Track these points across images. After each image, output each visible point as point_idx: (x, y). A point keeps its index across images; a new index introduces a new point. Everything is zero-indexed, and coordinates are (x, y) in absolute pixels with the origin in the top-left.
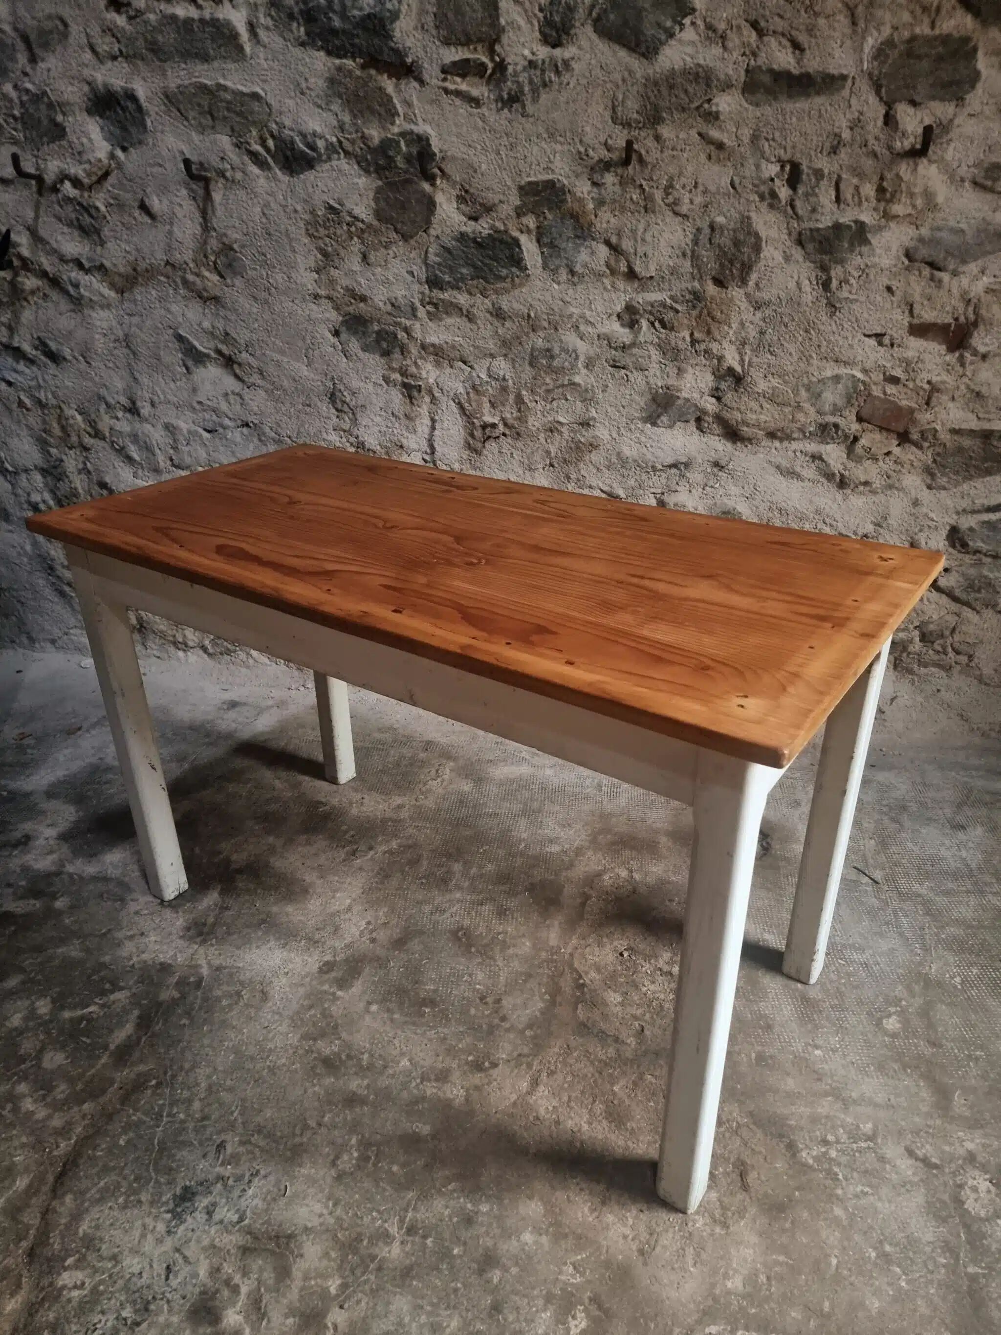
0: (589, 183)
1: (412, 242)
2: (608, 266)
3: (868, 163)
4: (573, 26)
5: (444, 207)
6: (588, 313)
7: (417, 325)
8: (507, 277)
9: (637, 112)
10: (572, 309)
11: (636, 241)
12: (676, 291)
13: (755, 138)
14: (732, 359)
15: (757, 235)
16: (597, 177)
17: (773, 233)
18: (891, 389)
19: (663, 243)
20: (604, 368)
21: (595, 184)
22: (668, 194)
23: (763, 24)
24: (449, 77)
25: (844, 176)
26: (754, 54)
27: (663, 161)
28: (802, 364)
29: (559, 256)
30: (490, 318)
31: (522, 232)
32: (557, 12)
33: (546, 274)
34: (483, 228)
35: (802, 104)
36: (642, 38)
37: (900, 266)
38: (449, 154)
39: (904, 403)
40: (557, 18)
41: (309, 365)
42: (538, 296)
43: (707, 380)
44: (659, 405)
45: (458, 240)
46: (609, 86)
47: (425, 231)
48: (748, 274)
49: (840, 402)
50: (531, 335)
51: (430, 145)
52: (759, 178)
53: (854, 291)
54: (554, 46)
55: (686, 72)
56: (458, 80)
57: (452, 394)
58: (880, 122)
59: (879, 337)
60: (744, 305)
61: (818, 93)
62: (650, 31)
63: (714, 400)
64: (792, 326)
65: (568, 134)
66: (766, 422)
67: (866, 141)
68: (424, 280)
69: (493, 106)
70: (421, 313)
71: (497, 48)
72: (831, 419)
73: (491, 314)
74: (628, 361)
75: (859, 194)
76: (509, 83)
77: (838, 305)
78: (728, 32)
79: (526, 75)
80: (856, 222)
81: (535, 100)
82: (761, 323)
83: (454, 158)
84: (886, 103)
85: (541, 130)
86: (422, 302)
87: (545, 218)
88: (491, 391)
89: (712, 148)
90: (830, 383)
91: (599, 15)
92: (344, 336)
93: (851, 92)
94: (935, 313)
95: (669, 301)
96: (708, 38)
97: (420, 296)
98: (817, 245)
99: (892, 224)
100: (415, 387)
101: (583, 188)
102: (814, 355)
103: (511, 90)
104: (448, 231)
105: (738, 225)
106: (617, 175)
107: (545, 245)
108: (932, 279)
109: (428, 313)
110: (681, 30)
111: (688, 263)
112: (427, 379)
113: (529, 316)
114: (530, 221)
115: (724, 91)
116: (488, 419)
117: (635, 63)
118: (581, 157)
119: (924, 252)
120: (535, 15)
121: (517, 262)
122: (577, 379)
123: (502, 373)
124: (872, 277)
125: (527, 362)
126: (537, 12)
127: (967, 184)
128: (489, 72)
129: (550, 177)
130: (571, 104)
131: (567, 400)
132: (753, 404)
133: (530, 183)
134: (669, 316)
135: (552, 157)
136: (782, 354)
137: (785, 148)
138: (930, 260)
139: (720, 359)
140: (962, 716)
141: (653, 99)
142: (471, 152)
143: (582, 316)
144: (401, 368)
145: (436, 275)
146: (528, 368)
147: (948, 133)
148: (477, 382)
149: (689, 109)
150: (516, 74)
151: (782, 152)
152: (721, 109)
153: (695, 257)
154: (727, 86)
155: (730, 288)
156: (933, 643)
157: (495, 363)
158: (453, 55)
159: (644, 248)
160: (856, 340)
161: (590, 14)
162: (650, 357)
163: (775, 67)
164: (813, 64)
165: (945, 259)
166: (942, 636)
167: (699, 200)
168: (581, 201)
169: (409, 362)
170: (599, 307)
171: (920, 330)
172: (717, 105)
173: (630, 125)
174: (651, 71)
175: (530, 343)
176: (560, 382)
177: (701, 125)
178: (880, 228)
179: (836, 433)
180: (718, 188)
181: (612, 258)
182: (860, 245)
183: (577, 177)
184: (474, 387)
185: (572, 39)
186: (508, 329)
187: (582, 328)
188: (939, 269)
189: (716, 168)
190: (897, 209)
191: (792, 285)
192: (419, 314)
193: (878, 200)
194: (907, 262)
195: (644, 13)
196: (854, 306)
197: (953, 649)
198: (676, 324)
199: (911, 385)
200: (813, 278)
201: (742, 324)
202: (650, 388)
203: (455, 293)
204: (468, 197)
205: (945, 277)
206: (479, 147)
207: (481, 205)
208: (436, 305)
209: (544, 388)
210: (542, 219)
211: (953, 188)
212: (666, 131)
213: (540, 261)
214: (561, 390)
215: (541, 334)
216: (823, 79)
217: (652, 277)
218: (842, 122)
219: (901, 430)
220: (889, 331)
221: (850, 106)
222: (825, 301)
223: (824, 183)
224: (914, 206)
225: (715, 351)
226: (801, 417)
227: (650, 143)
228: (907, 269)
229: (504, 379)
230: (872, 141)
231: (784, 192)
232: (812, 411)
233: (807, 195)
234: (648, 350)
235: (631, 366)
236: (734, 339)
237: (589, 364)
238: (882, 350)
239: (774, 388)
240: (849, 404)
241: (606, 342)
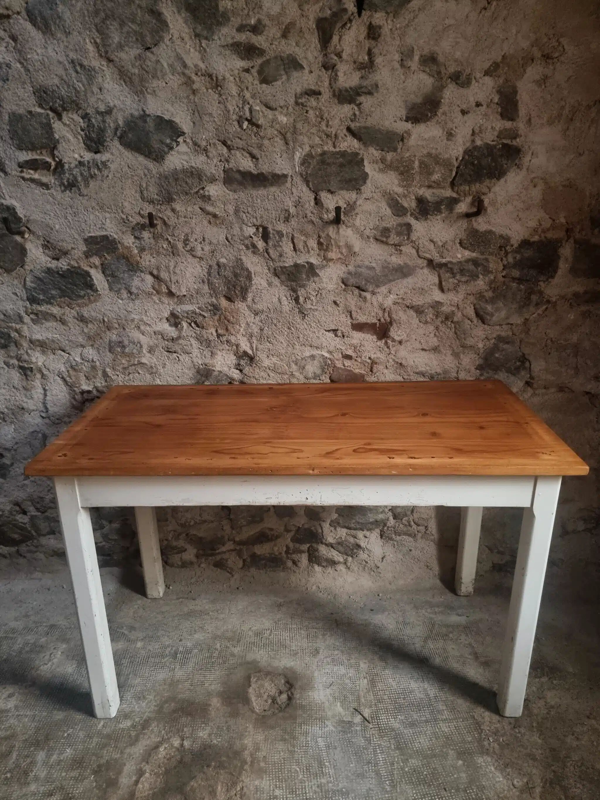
0: (133, 237)
1: (14, 274)
2: (154, 288)
3: (309, 228)
4: (105, 140)
5: (34, 251)
6: (145, 318)
7: (25, 328)
8: (85, 295)
9: (157, 195)
10: (133, 316)
11: (169, 272)
12: (202, 304)
13: (237, 211)
14: (245, 346)
15: (247, 269)
16: (137, 234)
17: (258, 269)
18: (347, 363)
19: (188, 275)
20: (161, 353)
21: (136, 238)
22: (186, 245)
23: (229, 143)
24: (25, 170)
25: (295, 235)
26: (227, 161)
27: (180, 224)
28: (289, 349)
29: (119, 282)
30: (77, 322)
31: (91, 267)
32: (93, 131)
33: (112, 294)
34: (63, 264)
35: (262, 192)
36: (152, 150)
37: (340, 288)
38: (31, 218)
39: (357, 371)
40: (94, 135)
42: (109, 308)
43: (232, 359)
44: (202, 375)
45: (46, 273)
46: (136, 178)
47: (22, 267)
48: (246, 294)
49: (319, 372)
50: (108, 332)
51: (17, 213)
52: (243, 235)
54: (96, 153)
55: (184, 171)
56: (32, 172)
57: (56, 372)
58: (312, 203)
59: (335, 331)
60: (247, 312)
61: (272, 185)
62: (156, 145)
63: (238, 372)
64: (279, 325)
65: (113, 207)
67: (306, 214)
68: (25, 298)
69: (59, 189)
70: (27, 319)
71: (56, 152)
72: (314, 381)
73: (78, 320)
74: (177, 348)
75: (307, 246)
76: (67, 175)
77: (306, 313)
78: (208, 147)
79: (78, 170)
80: (308, 263)
81: (87, 185)
82: (260, 324)
83: (35, 221)
84: (313, 192)
85: (94, 204)
86: (26, 312)
87: (106, 259)
88: (85, 369)
89: (210, 217)
90: (309, 360)
91: (121, 135)
93: (292, 185)
94: (366, 317)
95: (197, 310)
96: (196, 151)
97: (24, 309)
98: (287, 276)
99: (331, 264)
100: (28, 368)
101: (129, 240)
102: (296, 343)
103: (68, 179)
104: (39, 267)
105: (235, 264)
106: (150, 232)
107: (109, 276)
108: (360, 296)
109: (32, 320)
110: (177, 145)
111: (206, 287)
112: (37, 362)
113: (104, 321)
114: (96, 260)
115: (212, 183)
116: (86, 387)
117: (151, 165)
118: (124, 222)
119: (352, 281)
120: (79, 133)
121: (90, 286)
122: (144, 360)
123: (91, 357)
124: (324, 295)
125: (107, 350)
126: (79, 131)
127: (371, 239)
128: (52, 168)
129: (104, 233)
130: (112, 189)
131: (139, 373)
132: (263, 374)
133: (91, 237)
134: (200, 319)
135: (104, 221)
136: (276, 343)
137: (256, 218)
138: (357, 285)
139: (237, 346)
140: (428, 566)
141: (165, 186)
142: (48, 218)
143: (142, 320)
144: (17, 356)
145: (33, 296)
146: (108, 353)
147: (354, 210)
148: (74, 363)
149: (191, 193)
150: (70, 169)
151: (255, 220)
152: (211, 194)
153: (210, 283)
154: (213, 180)
155: (236, 302)
156: (402, 520)
157: (85, 351)
158: (25, 156)
159: (176, 278)
160: (321, 334)
161: (116, 134)
162: (191, 345)
163: (241, 169)
164: (265, 168)
165: (366, 284)
166: (406, 515)
167: (207, 248)
168: (128, 248)
169: (22, 352)
170: (153, 314)
171: (359, 327)
172: (208, 192)
173: (153, 202)
174: (161, 170)
175: (108, 338)
176: (132, 362)
177: (200, 203)
178: (323, 267)
180: (218, 241)
181: (157, 283)
182: (313, 276)
183: (123, 233)
184: (72, 367)
185: (106, 149)
186: (91, 328)
187: (142, 328)
188: (363, 291)
189: (215, 229)
190: (331, 255)
191: (275, 300)
192: (25, 321)
193: (320, 250)
194: (343, 286)
195: (150, 134)
196: (316, 313)
197: (415, 523)
198: (205, 325)
199: (359, 360)
200: (288, 296)
201: (248, 324)
202: (194, 365)
203: (49, 306)
204: (49, 245)
205: (368, 295)
206: (52, 214)
207: (59, 250)
208: (36, 314)
209: (121, 366)
210: (103, 259)
211: (364, 242)
212: (178, 206)
213: (107, 286)
214: (133, 367)
215: (115, 332)
216: (272, 176)
217: (185, 296)
218: (289, 204)
220: (340, 328)
221: (293, 194)
222: (298, 310)
223: (285, 239)
224: (342, 253)
225: (233, 341)
226: (294, 380)
227: (169, 213)
228: (344, 290)
229: (93, 361)
230: (309, 214)
231: (261, 244)
232: (301, 377)
233: (275, 246)
234: (189, 341)
235: (179, 351)
236: (244, 333)
237: (151, 350)
238: (338, 339)
239: (275, 364)
240: (323, 371)
241: (160, 336)
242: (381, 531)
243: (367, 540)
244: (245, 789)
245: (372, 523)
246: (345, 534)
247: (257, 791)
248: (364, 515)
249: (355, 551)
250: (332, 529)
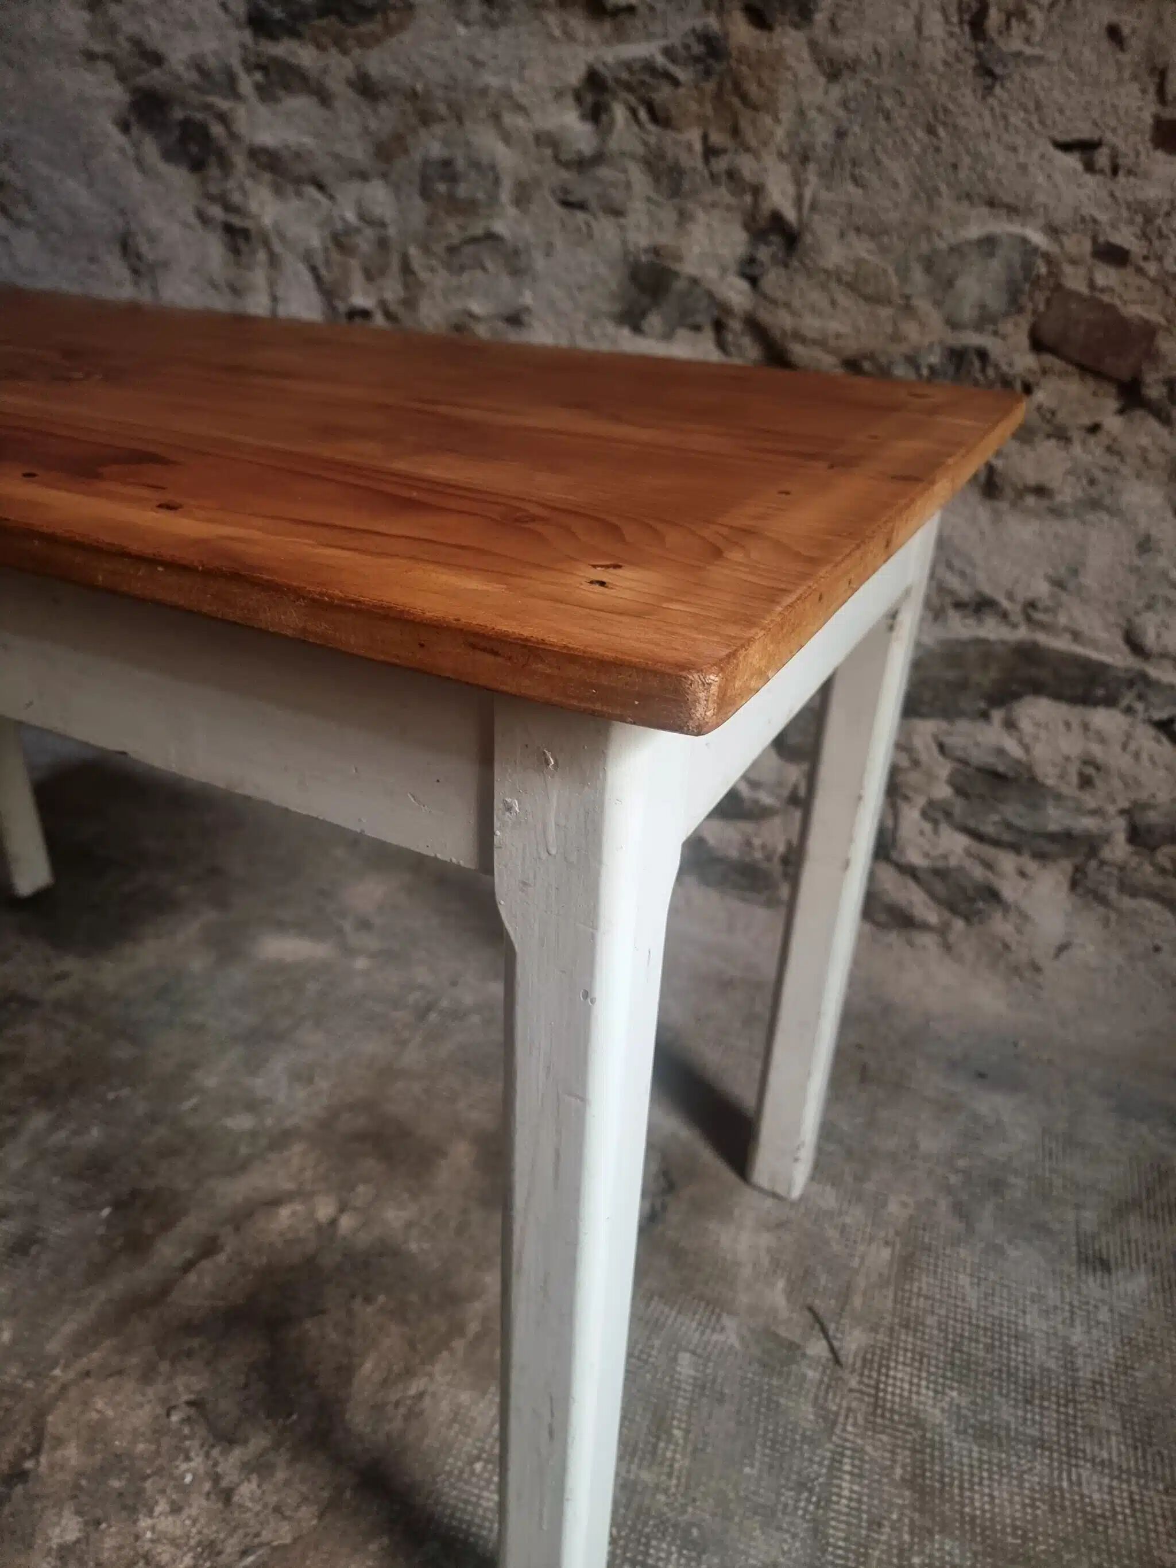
6: (516, 87)
7: (241, 110)
10: (488, 78)
12: (675, 39)
14: (780, 194)
18: (1106, 276)
20: (547, 207)
28: (917, 210)
30: (354, 98)
39: (1133, 311)
41: (90, 184)
42: (430, 50)
43: (734, 240)
44: (643, 290)
49: (996, 302)
50: (422, 133)
53: (1037, 38)
57: (301, 250)
59: (1085, 148)
60: (805, 67)
63: (744, 285)
64: (900, 117)
66: (838, 336)
68: (244, 18)
70: (246, 84)
72: (973, 339)
73: (355, 87)
74: (589, 192)
77: (998, 70)
82: (841, 113)
86: (244, 61)
88: (363, 245)
90: (974, 255)
92: (135, 130)
95: (660, 60)
97: (241, 52)
100: (242, 231)
102: (943, 188)
109: (259, 88)
112: (260, 217)
113: (414, 91)
116: (360, 300)
122: (499, 227)
123: (379, 211)
125: (416, 190)
131: (484, 269)
132: (816, 296)
134: (663, 93)
136: (878, 185)
139: (757, 191)
143: (507, 94)
144: (221, 195)
146: (418, 201)
148: (341, 228)
155: (778, 29)
156: (1153, 849)
157: (369, 191)
160: (1035, 155)
162: (628, 185)
169: (232, 183)
170: (538, 75)
175: (421, 150)
176: (470, 232)
179: (983, 370)
184: (335, 237)
186: (385, 118)
187: (506, 117)
191: (905, 24)
192: (242, 89)
196: (1034, 73)
198: (676, 113)
199: (1152, 268)
200: (952, 9)
201: (801, 113)
202: (626, 252)
203: (293, 43)
208: (266, 70)
209: (444, 243)
214: (472, 248)
215: (438, 129)
217: (631, 8)
219: (1126, 375)
220: (1109, 136)
222: (972, 61)
225: (747, 174)
226: (911, 330)
229: (383, 225)
232: (935, 318)
234: (625, 171)
235: (593, 203)
236: (785, 149)
237: (522, 197)
238: (1090, 180)
239: (859, 262)
240: (1015, 306)
241: (548, 152)
242: (1077, 869)
243: (1024, 883)
244: (427, 1401)
245: (1052, 837)
246: (959, 850)
247: (454, 1420)
248: (1035, 807)
249: (981, 905)
250: (927, 827)
